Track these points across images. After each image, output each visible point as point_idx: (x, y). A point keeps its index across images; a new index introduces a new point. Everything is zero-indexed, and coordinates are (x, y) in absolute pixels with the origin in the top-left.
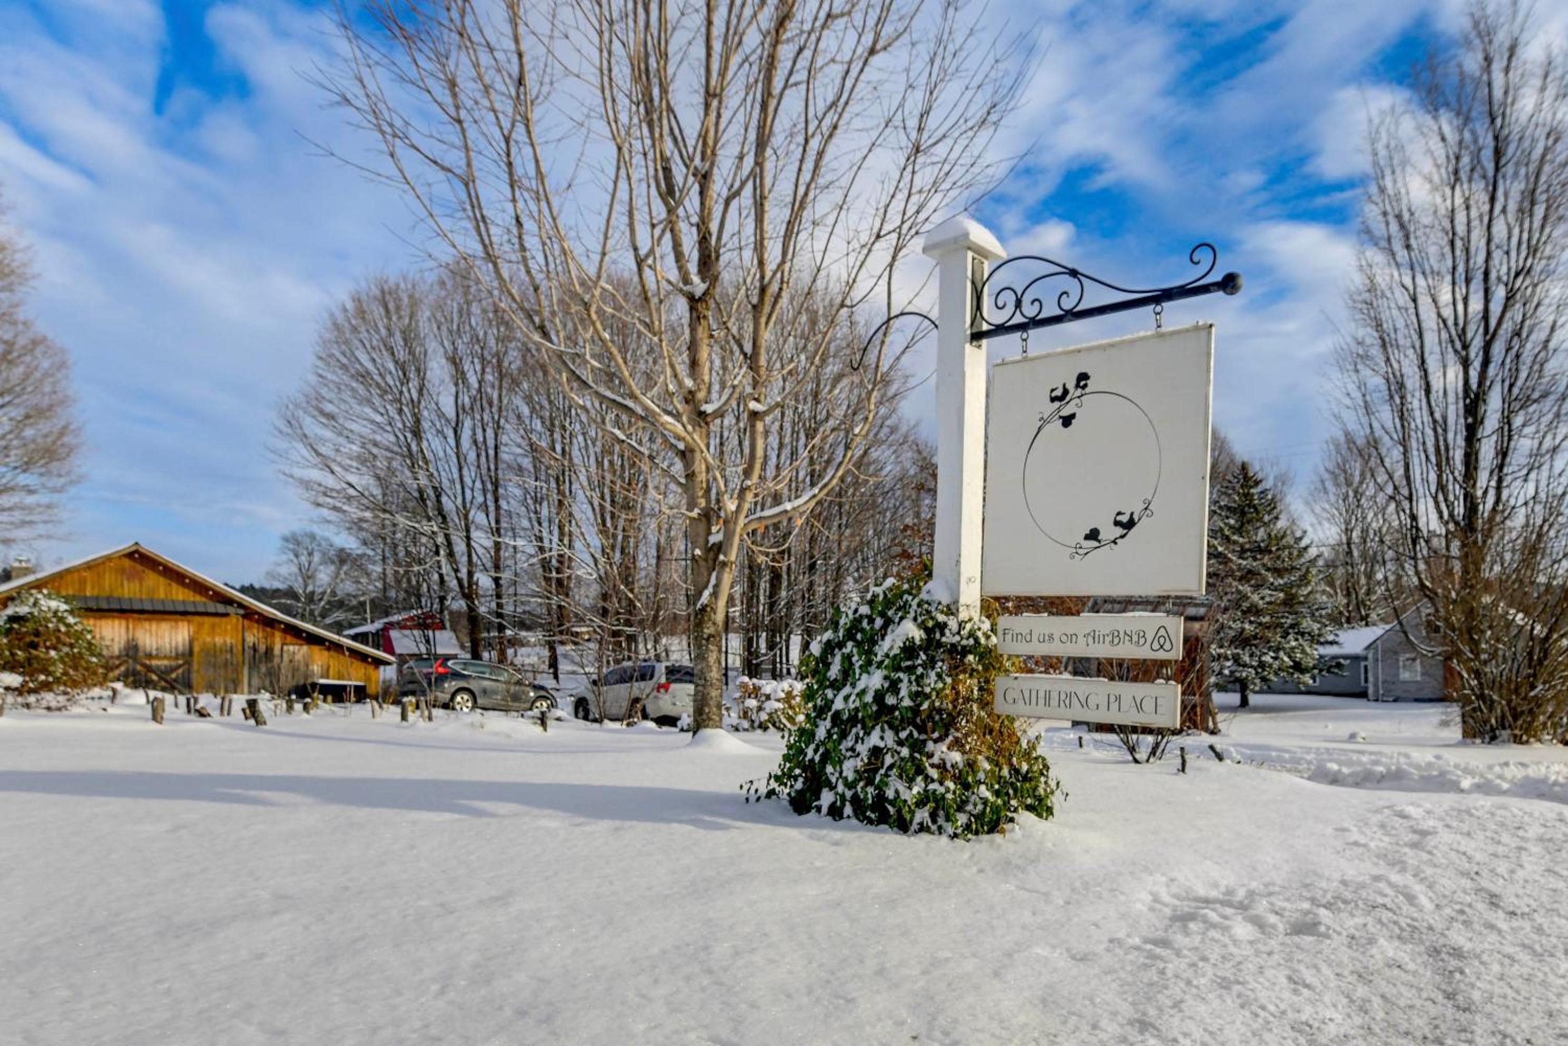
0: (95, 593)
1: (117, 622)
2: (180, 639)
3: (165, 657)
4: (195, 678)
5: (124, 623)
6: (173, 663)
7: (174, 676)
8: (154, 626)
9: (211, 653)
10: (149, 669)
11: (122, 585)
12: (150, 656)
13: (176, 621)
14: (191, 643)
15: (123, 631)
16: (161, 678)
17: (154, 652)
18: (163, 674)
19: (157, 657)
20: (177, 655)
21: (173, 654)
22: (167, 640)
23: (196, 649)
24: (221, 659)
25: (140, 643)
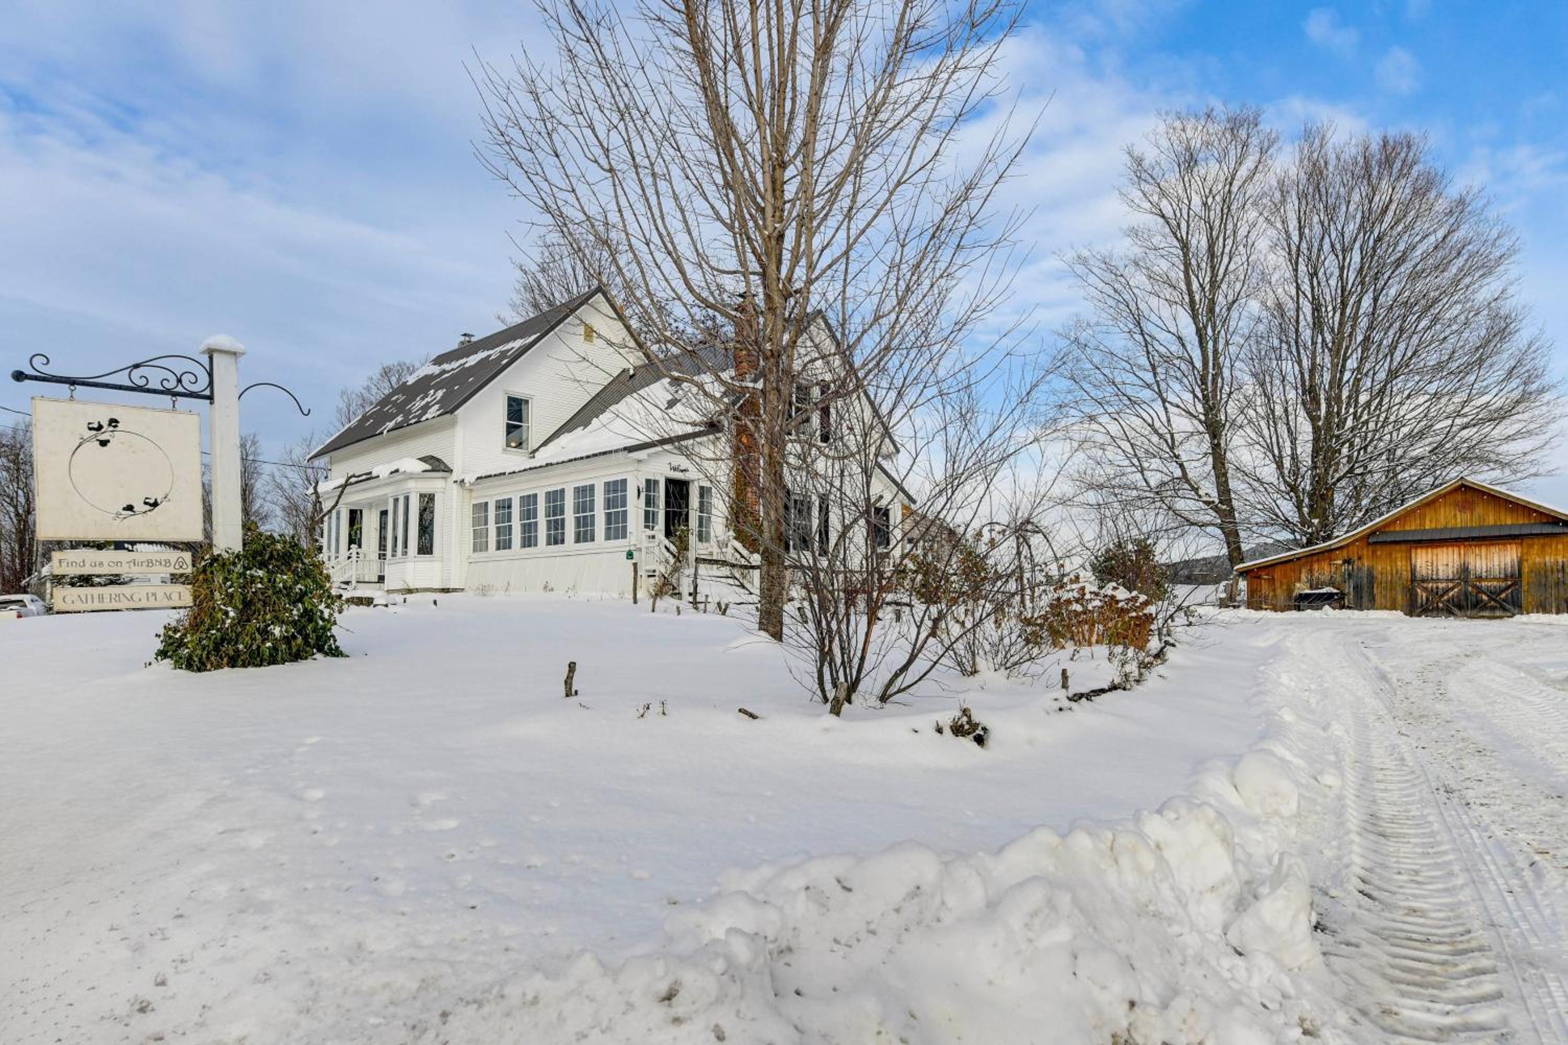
0: (1433, 526)
1: (1450, 549)
2: (1509, 560)
3: (1494, 579)
4: (1525, 599)
5: (1456, 549)
6: (1503, 585)
7: (1503, 596)
8: (1484, 550)
9: (1542, 574)
10: (1480, 590)
11: (1455, 516)
12: (1480, 578)
13: (1504, 544)
14: (1520, 562)
15: (1456, 556)
16: (1491, 599)
17: (1484, 575)
18: (1493, 594)
19: (1486, 579)
20: (1506, 576)
21: (1502, 576)
22: (1496, 563)
23: (1526, 570)
24: (1552, 578)
25: (1471, 567)
